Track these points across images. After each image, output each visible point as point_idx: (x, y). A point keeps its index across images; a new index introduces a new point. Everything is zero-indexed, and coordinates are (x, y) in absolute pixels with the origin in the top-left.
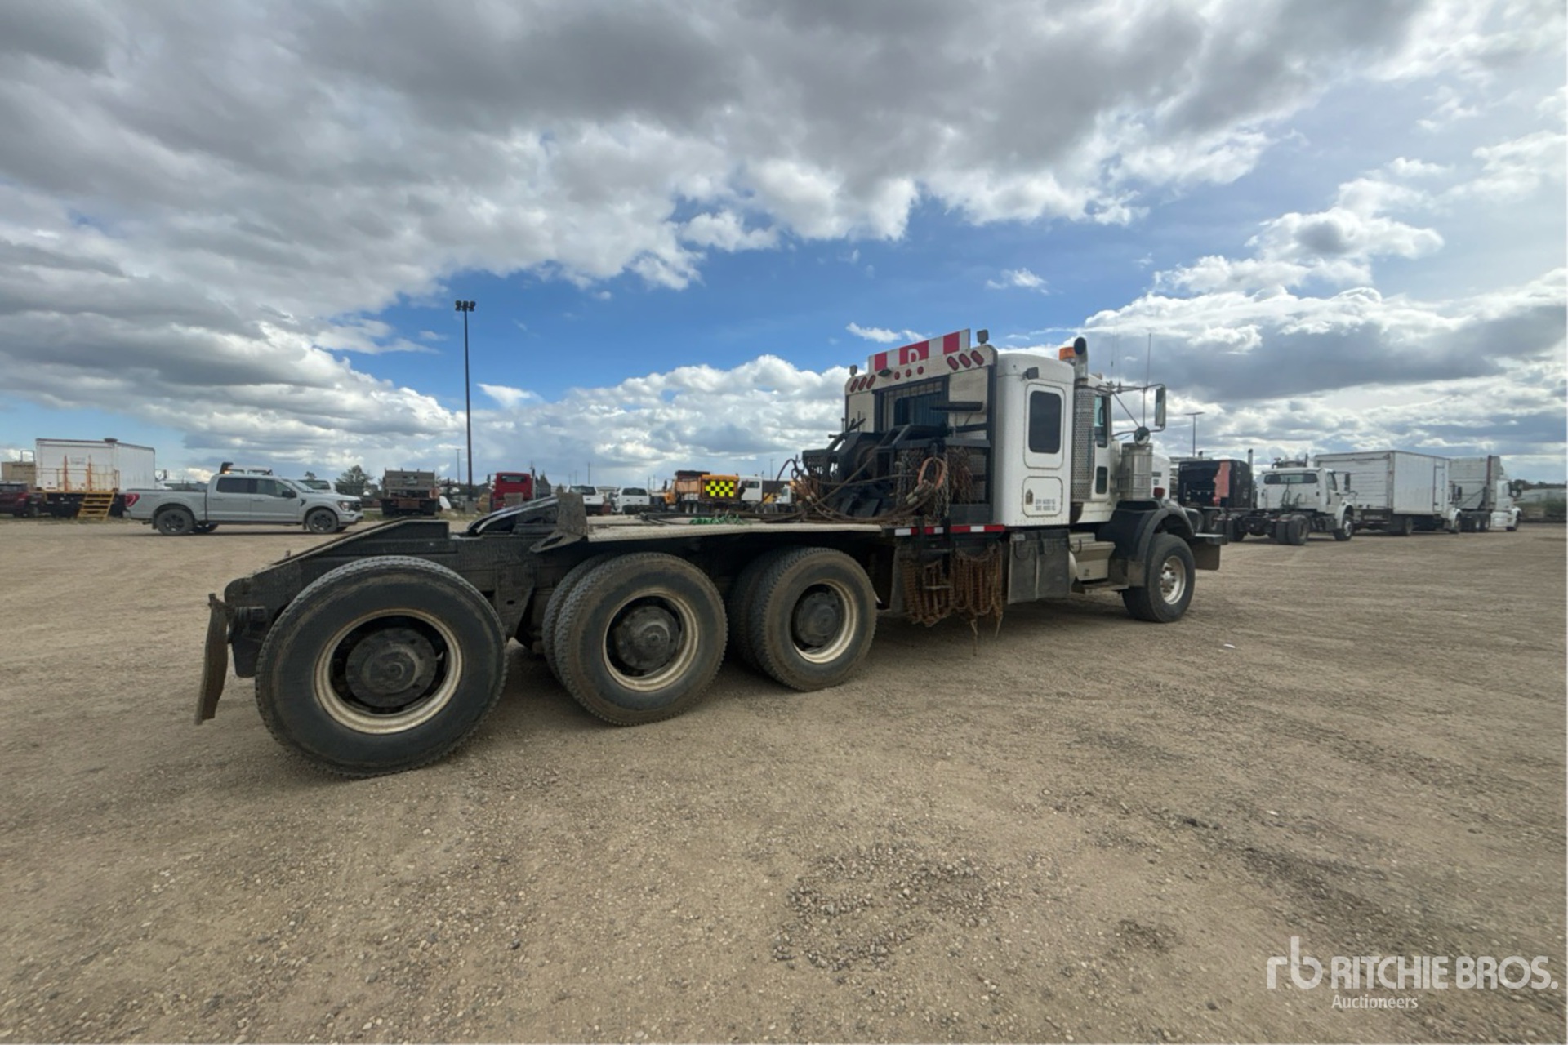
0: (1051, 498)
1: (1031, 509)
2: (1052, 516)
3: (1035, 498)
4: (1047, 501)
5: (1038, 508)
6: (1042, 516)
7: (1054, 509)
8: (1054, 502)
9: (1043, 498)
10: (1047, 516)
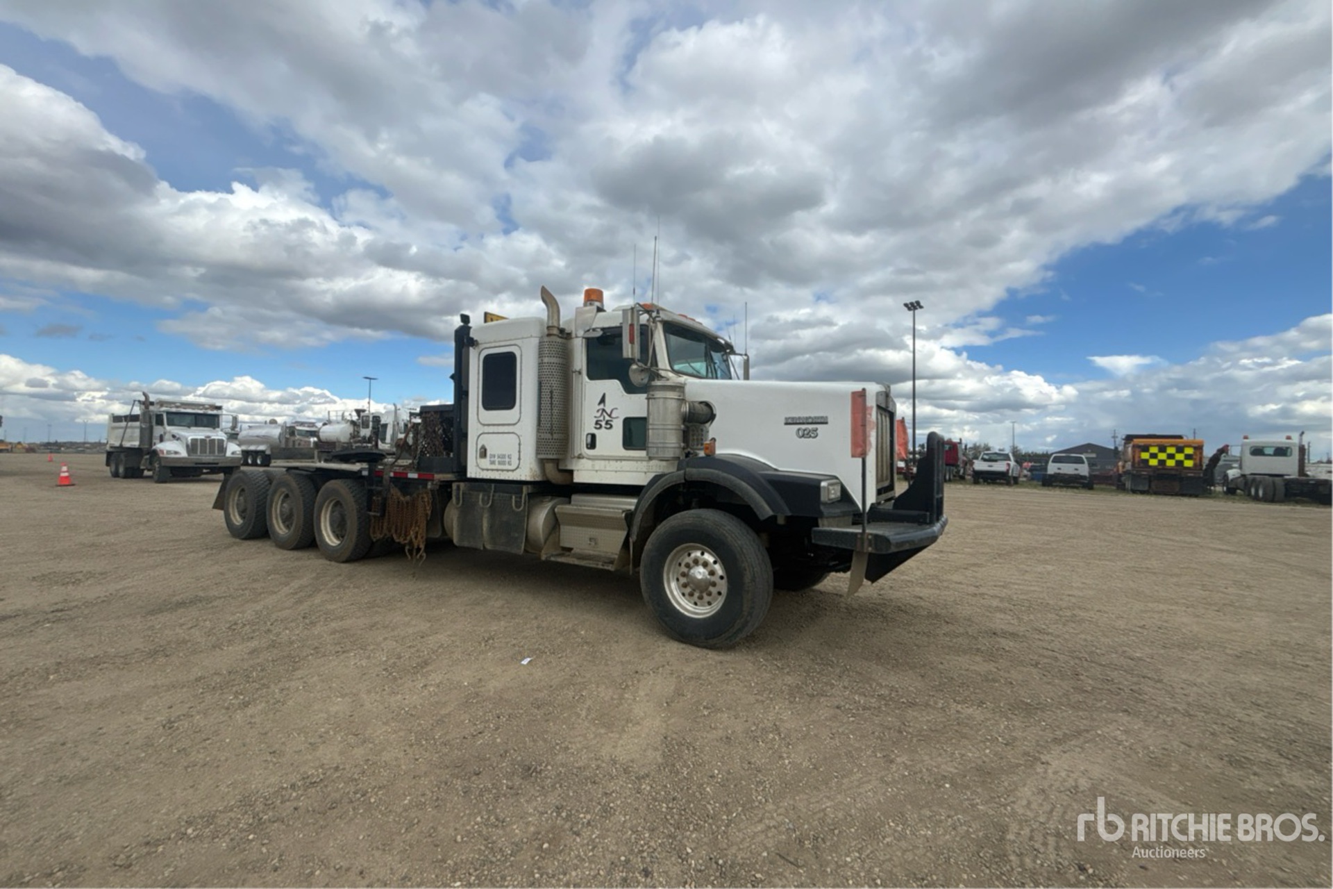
0: (507, 453)
1: (485, 463)
2: (508, 471)
3: (488, 453)
4: (504, 456)
5: (493, 463)
6: (497, 470)
7: (510, 464)
8: (509, 457)
9: (497, 452)
10: (503, 470)
